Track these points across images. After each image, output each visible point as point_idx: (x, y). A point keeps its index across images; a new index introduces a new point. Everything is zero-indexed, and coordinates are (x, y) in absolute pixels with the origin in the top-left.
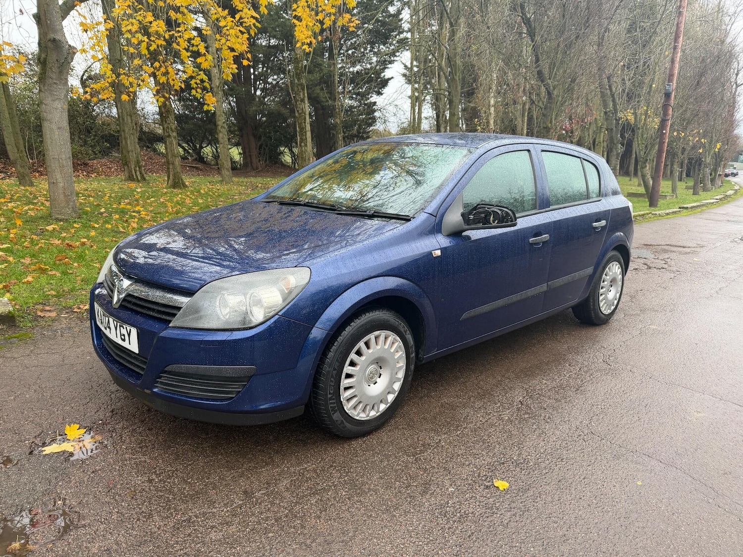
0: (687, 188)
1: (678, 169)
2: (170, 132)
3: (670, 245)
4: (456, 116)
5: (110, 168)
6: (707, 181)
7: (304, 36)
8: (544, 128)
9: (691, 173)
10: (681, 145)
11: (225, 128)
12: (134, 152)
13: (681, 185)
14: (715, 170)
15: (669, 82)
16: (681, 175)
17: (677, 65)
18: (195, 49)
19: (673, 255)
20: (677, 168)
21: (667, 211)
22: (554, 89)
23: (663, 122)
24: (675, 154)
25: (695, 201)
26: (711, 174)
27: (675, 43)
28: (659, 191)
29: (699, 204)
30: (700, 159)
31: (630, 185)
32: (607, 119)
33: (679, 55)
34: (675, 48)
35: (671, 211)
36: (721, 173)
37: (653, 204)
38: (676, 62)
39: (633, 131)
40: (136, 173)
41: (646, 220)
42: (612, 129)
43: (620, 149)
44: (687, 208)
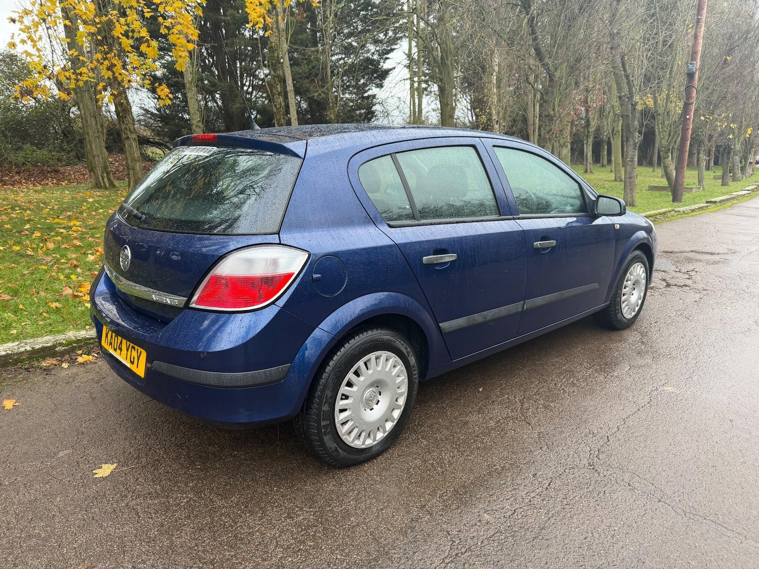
0: (715, 178)
1: (705, 157)
2: (129, 133)
3: (696, 252)
4: (449, 107)
5: (84, 175)
6: (736, 171)
7: (256, 15)
8: (546, 115)
9: (720, 161)
10: (707, 131)
11: (200, 127)
12: (100, 157)
13: (708, 175)
14: (746, 158)
15: (692, 60)
16: (709, 164)
17: (701, 41)
18: (136, 35)
19: (698, 266)
20: (703, 157)
21: (693, 207)
22: (556, 69)
23: (687, 106)
24: (700, 142)
25: (724, 194)
26: (741, 162)
27: (698, 16)
28: (683, 182)
29: (728, 197)
30: (729, 147)
31: (654, 176)
32: (622, 105)
33: (703, 29)
34: (698, 21)
35: (696, 206)
36: (751, 161)
37: (676, 198)
38: (699, 38)
39: (653, 117)
40: (103, 179)
41: (667, 219)
42: (628, 116)
43: (638, 138)
44: (715, 202)
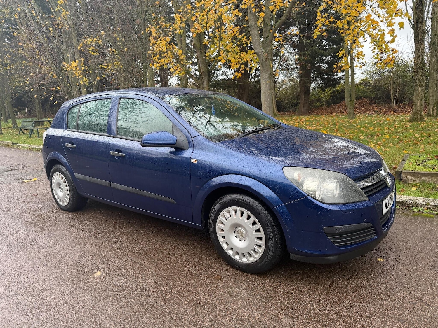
2: (418, 82)
